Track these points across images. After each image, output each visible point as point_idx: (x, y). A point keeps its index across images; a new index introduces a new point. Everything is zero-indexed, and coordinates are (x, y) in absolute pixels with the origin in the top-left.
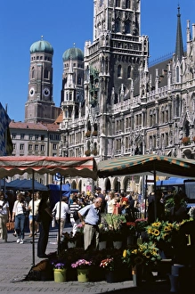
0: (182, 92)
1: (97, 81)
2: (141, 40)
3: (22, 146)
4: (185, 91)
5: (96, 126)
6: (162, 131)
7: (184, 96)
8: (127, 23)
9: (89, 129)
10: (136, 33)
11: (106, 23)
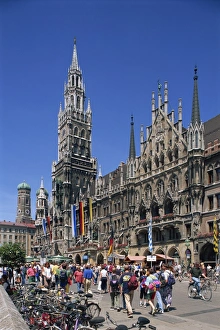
0: (136, 185)
1: (62, 188)
2: (92, 160)
3: (11, 236)
4: (139, 184)
5: (61, 220)
6: (114, 219)
7: (138, 188)
8: (83, 148)
9: (56, 222)
10: (88, 156)
11: (68, 147)
